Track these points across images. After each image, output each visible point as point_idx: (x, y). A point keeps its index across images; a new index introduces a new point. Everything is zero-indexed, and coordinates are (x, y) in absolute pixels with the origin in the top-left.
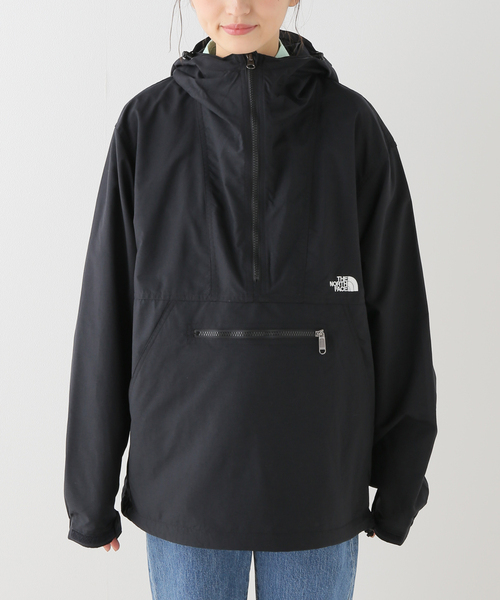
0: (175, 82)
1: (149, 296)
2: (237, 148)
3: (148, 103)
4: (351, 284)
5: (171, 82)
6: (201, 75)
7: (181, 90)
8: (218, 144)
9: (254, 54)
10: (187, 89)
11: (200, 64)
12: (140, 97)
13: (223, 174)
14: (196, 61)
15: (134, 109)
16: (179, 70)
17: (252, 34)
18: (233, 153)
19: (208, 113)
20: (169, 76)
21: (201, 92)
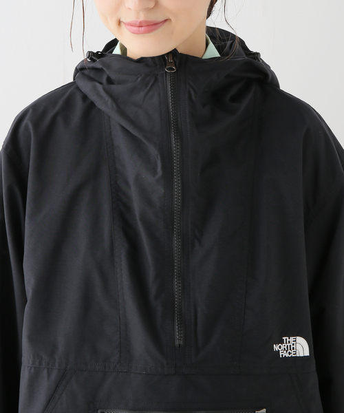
0: (77, 88)
1: (40, 364)
2: (154, 172)
3: (44, 113)
4: (301, 347)
5: (73, 88)
6: (110, 81)
7: (85, 97)
8: (131, 166)
9: (174, 53)
10: (93, 97)
11: (108, 67)
12: (35, 106)
13: (137, 205)
14: (103, 63)
15: (26, 121)
16: (83, 74)
17: (160, 31)
18: (148, 178)
19: (118, 127)
20: (72, 80)
21: (110, 101)
